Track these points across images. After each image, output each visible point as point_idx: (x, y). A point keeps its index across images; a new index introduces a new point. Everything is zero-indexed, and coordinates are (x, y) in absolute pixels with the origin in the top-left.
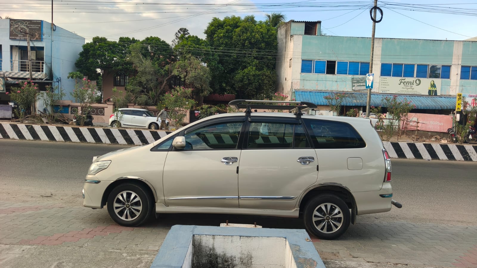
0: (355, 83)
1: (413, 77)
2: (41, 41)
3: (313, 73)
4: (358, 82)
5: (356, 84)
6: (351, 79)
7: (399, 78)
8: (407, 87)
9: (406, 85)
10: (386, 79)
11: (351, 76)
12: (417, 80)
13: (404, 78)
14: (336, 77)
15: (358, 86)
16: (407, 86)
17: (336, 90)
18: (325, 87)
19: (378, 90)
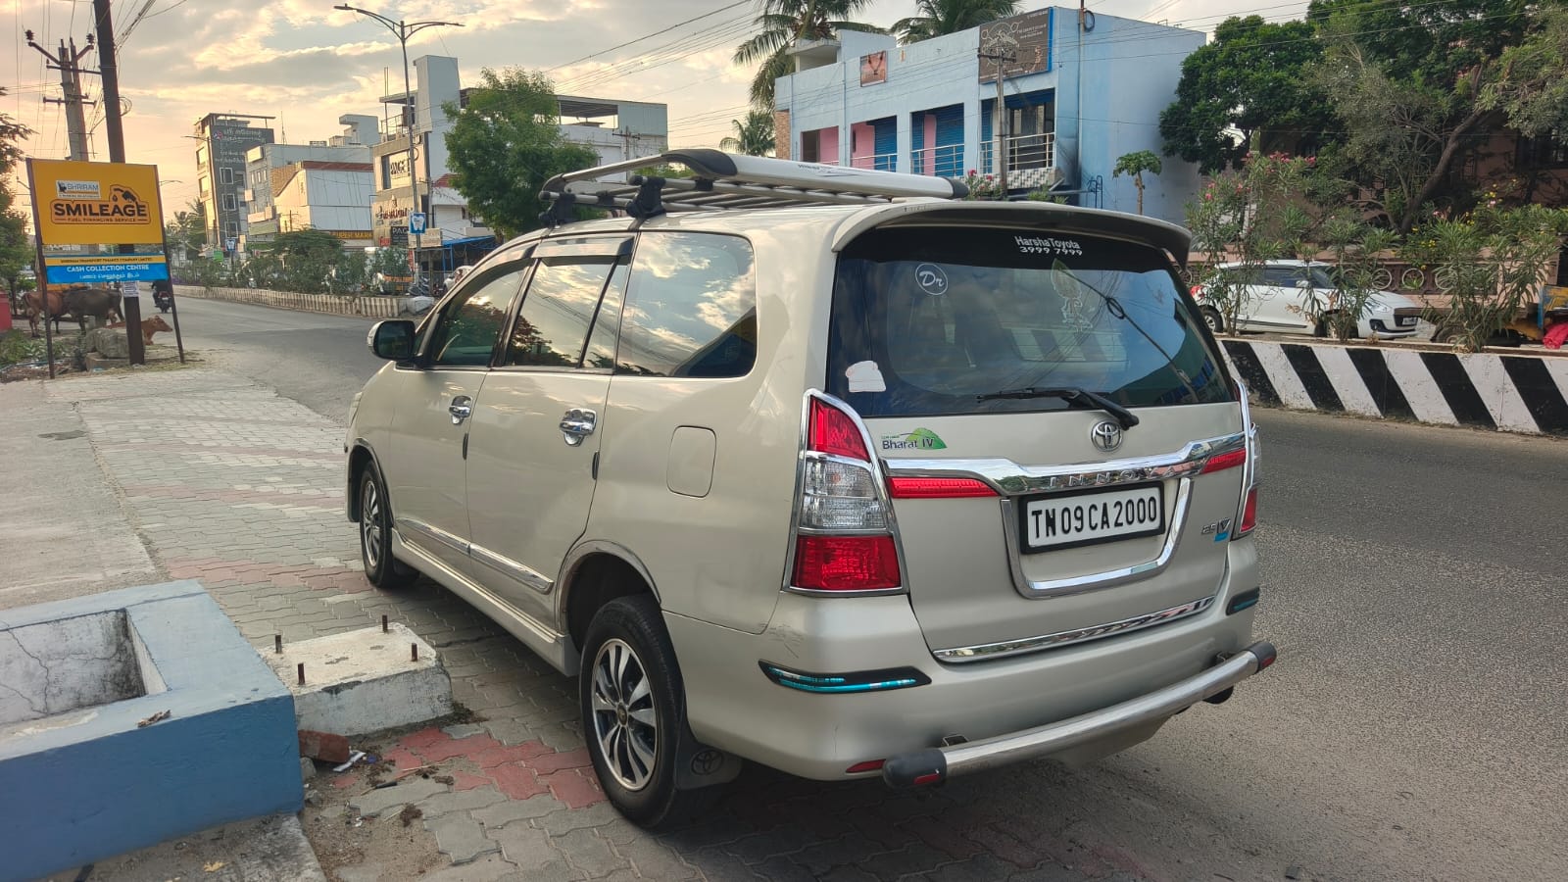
2: (1047, 72)
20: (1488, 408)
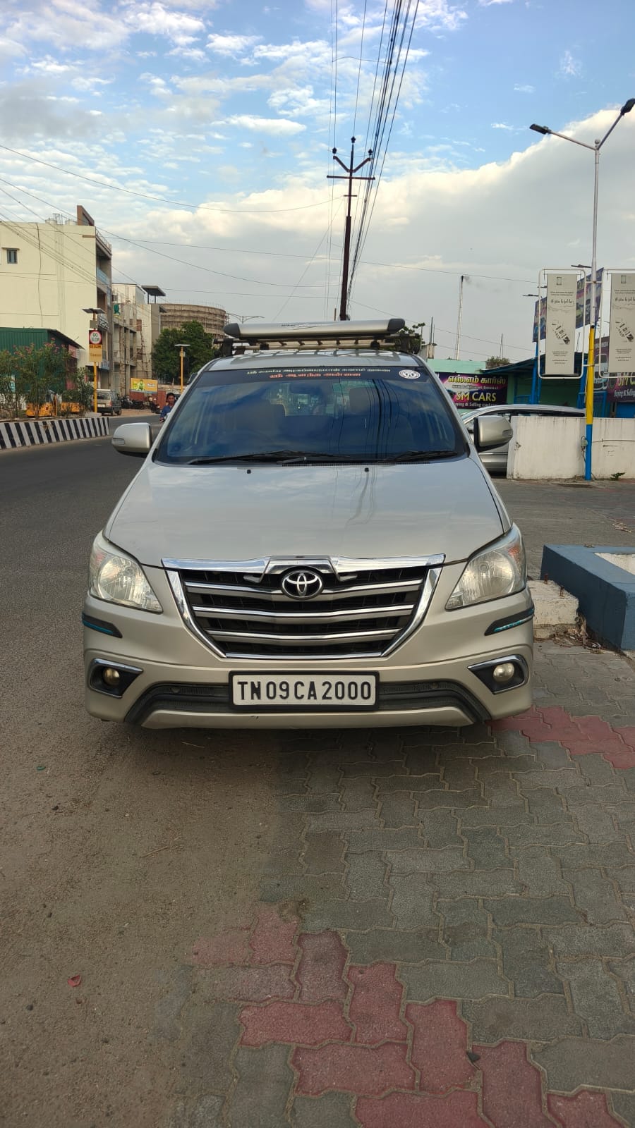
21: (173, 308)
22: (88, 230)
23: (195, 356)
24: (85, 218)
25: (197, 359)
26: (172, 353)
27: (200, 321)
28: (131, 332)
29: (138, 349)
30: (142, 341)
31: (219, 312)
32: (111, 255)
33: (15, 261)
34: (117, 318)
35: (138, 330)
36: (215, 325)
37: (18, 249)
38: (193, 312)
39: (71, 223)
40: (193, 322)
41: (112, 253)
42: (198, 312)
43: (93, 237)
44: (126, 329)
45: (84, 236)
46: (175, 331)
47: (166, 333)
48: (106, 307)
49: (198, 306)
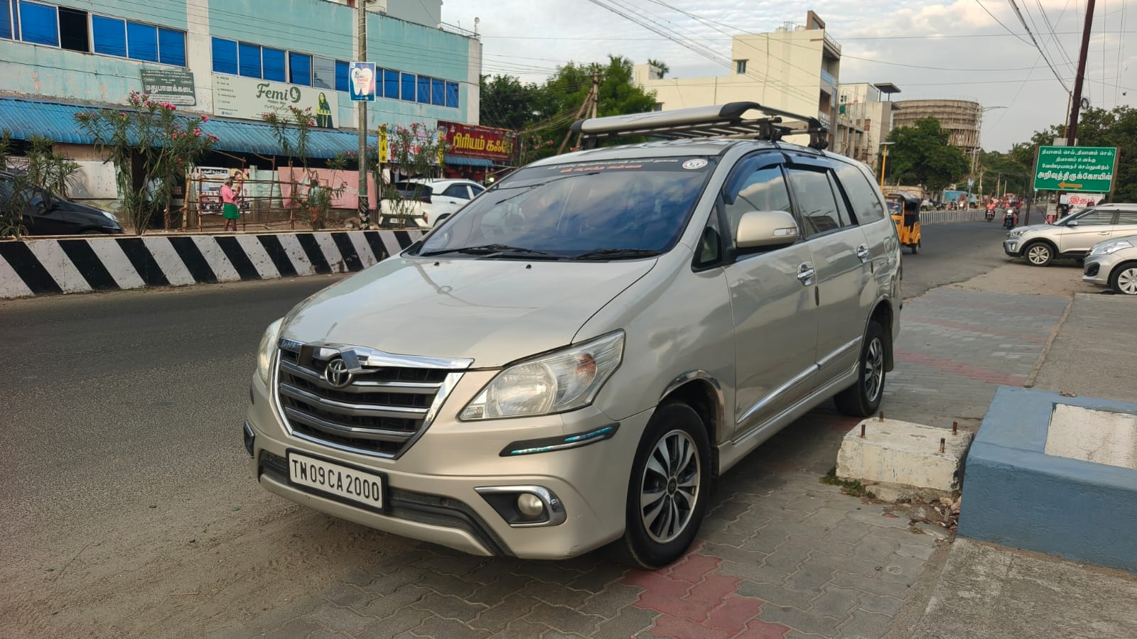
0: (150, 84)
1: (284, 81)
3: (17, 38)
4: (159, 82)
5: (153, 87)
6: (137, 72)
7: (256, 81)
8: (276, 105)
9: (271, 99)
10: (226, 81)
11: (136, 64)
12: (294, 90)
13: (266, 82)
14: (93, 60)
15: (159, 93)
16: (275, 102)
17: (100, 100)
18: (65, 90)
19: (211, 107)
20: (55, 279)
21: (916, 104)
22: (818, 33)
23: (926, 154)
24: (815, 22)
25: (928, 157)
26: (899, 152)
27: (937, 116)
28: (857, 132)
29: (863, 150)
30: (869, 141)
31: (969, 105)
32: (840, 55)
33: (744, 71)
34: (841, 119)
35: (865, 130)
36: (964, 120)
37: (748, 60)
38: (939, 107)
39: (800, 29)
40: (929, 118)
41: (842, 53)
42: (945, 106)
43: (820, 40)
44: (851, 130)
45: (812, 40)
46: (905, 128)
47: (896, 131)
48: (830, 108)
49: (945, 101)
